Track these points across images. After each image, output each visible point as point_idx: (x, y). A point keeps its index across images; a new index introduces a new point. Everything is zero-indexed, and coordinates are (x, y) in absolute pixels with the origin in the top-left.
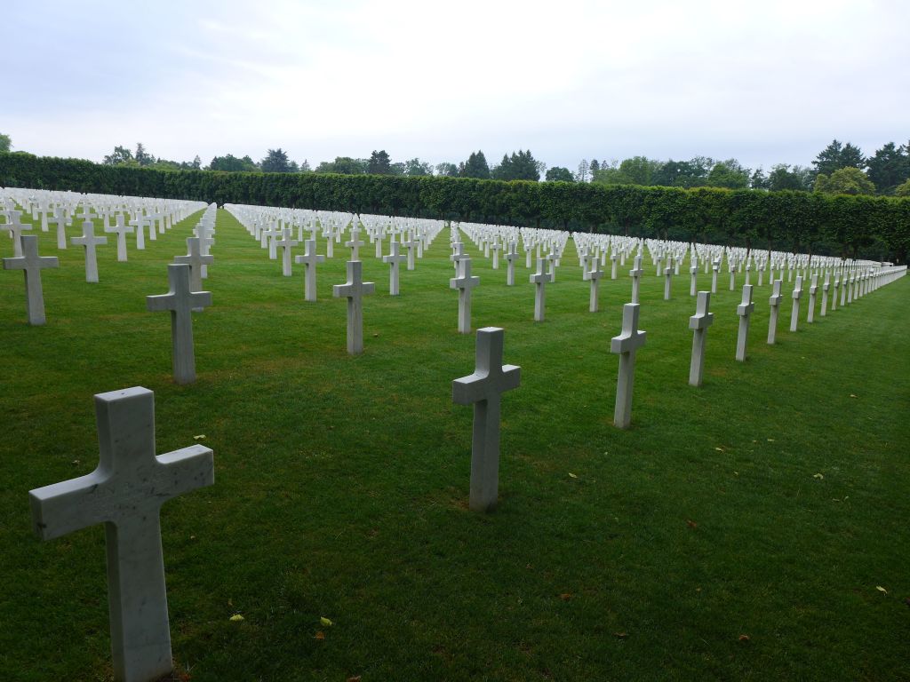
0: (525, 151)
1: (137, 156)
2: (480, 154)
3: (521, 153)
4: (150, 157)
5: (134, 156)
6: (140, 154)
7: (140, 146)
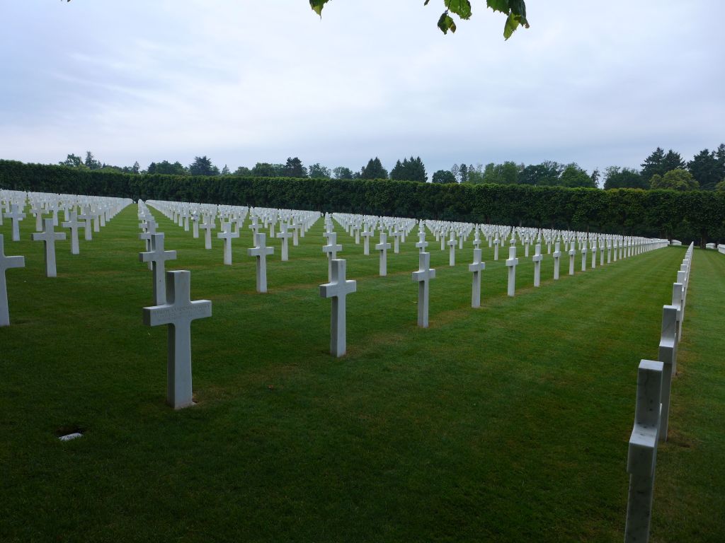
0: (415, 158)
1: (87, 162)
2: (377, 160)
3: (412, 159)
4: (97, 163)
5: (84, 162)
6: (89, 160)
7: (89, 154)
